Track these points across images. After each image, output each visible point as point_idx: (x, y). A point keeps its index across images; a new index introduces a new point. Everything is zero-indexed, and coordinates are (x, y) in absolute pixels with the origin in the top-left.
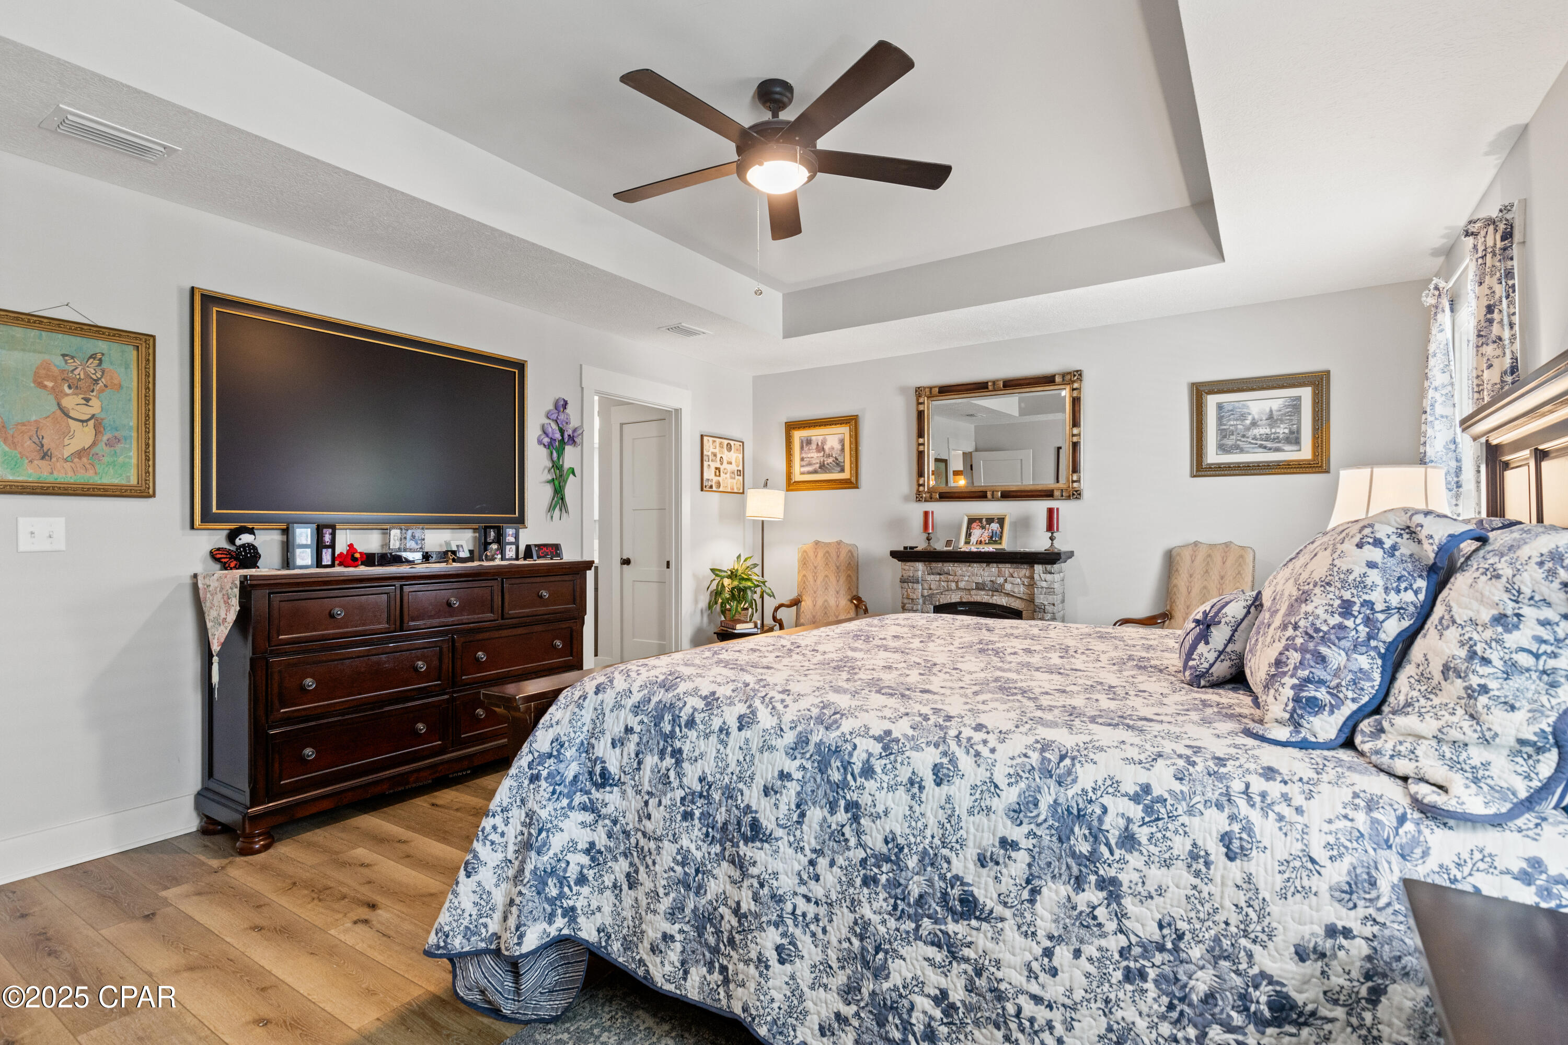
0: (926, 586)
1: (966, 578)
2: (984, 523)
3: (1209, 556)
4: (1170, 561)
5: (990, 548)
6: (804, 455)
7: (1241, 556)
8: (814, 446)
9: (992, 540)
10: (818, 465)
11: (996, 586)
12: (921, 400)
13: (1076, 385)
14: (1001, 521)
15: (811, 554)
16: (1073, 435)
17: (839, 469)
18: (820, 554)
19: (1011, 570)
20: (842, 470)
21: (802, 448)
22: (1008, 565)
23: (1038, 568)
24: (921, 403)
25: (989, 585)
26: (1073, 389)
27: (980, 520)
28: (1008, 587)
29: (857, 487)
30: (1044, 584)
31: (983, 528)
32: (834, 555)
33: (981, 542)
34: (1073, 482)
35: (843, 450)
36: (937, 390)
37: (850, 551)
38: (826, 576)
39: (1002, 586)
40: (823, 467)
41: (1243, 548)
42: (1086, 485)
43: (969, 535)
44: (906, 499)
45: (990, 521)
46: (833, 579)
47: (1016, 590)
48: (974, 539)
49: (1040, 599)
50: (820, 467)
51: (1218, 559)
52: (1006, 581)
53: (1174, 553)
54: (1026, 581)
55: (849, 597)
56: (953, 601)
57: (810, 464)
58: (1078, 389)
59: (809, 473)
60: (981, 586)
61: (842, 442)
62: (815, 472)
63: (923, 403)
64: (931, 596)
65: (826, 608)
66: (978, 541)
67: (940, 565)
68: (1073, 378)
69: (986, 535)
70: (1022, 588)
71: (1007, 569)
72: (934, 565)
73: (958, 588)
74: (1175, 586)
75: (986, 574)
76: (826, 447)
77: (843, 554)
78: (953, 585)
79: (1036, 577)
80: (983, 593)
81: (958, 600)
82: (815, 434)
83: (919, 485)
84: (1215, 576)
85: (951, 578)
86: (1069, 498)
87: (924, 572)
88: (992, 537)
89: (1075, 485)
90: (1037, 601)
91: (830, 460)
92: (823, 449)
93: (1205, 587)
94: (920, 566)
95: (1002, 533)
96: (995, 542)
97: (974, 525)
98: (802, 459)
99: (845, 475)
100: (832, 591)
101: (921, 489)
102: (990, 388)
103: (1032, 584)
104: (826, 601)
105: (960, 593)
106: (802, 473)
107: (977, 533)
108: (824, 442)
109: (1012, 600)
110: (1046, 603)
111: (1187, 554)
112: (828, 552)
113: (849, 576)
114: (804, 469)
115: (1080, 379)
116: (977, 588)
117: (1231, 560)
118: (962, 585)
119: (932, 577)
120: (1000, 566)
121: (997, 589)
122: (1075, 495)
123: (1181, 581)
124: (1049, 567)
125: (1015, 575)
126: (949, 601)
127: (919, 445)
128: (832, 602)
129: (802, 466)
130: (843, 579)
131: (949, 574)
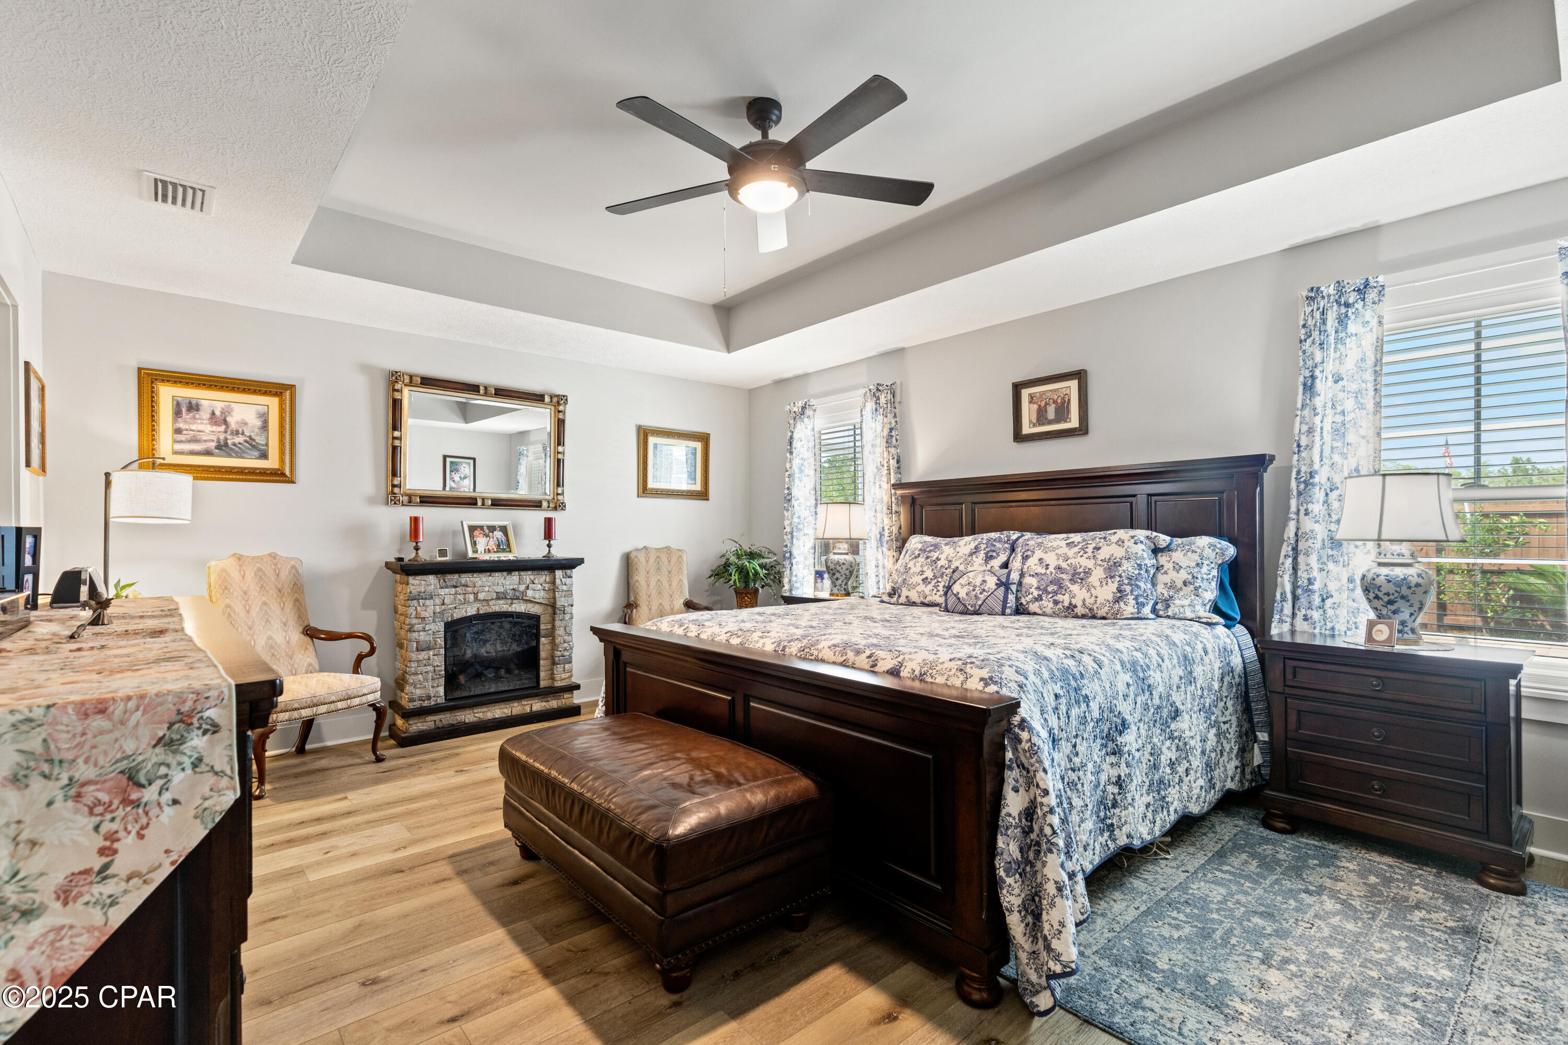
0: (438, 601)
1: (487, 589)
2: (487, 531)
3: (658, 557)
4: (628, 563)
5: (504, 556)
6: (182, 425)
7: (680, 556)
8: (205, 415)
9: (499, 548)
10: (213, 445)
11: (517, 594)
12: (398, 386)
13: (561, 408)
14: (504, 529)
15: (235, 574)
16: (558, 453)
17: (256, 453)
18: (250, 573)
19: (532, 577)
20: (264, 456)
21: (177, 413)
22: (530, 573)
23: (559, 573)
24: (397, 391)
25: (511, 593)
26: (559, 412)
27: (481, 528)
28: (530, 593)
29: (293, 482)
30: (565, 588)
31: (487, 536)
32: (269, 572)
33: (489, 551)
34: (558, 494)
35: (265, 427)
36: (419, 380)
37: (293, 567)
38: (265, 604)
39: (524, 593)
40: (223, 447)
41: (680, 550)
42: (567, 499)
43: (474, 544)
44: (372, 501)
45: (492, 529)
46: (275, 608)
47: (537, 596)
48: (481, 546)
49: (561, 602)
50: (218, 447)
51: (664, 559)
52: (527, 588)
53: (633, 555)
54: (547, 586)
55: (301, 629)
56: (469, 614)
57: (194, 440)
58: (564, 412)
59: (192, 453)
60: (501, 595)
61: (264, 419)
62: (208, 453)
63: (400, 391)
64: (442, 613)
65: (271, 647)
66: (484, 550)
67: (456, 576)
68: (559, 401)
69: (492, 545)
70: (542, 593)
71: (528, 576)
72: (449, 577)
73: (476, 599)
74: (637, 581)
75: (508, 582)
76: (233, 421)
77: (285, 573)
78: (472, 597)
79: (558, 582)
80: (502, 602)
81: (474, 613)
82: (211, 400)
83: (394, 486)
84: (665, 572)
85: (470, 589)
86: (555, 509)
87: (435, 586)
88: (499, 545)
89: (560, 497)
90: (559, 604)
91: (240, 439)
92: (225, 422)
93: (659, 580)
94: (431, 579)
95: (508, 540)
96: (504, 550)
97: (476, 533)
98: (178, 431)
99: (272, 463)
100: (276, 624)
101: (396, 490)
102: (482, 392)
103: (553, 587)
104: (270, 638)
105: (477, 605)
106: (176, 453)
107: (482, 542)
108: (226, 412)
109: (530, 605)
110: (566, 604)
111: (642, 557)
112: (260, 570)
113: (297, 600)
114: (178, 447)
115: (566, 403)
116: (498, 598)
117: (674, 560)
118: (481, 596)
119: (447, 590)
120: (522, 573)
121: (519, 597)
122: (559, 506)
123: (640, 578)
124: (568, 572)
125: (536, 582)
126: (465, 615)
127: (394, 438)
128: (279, 638)
129: (175, 441)
130: (289, 605)
131: (467, 586)
